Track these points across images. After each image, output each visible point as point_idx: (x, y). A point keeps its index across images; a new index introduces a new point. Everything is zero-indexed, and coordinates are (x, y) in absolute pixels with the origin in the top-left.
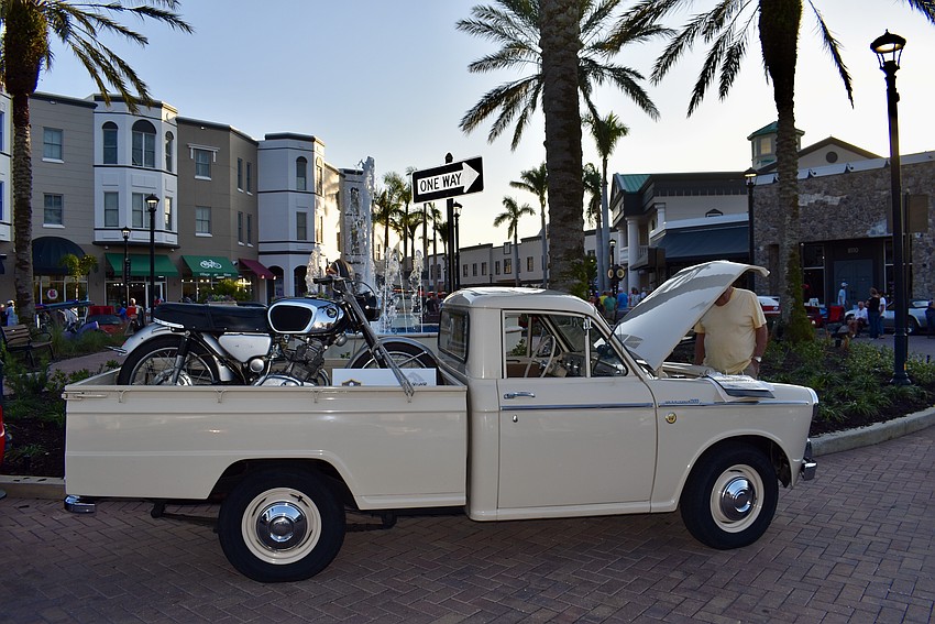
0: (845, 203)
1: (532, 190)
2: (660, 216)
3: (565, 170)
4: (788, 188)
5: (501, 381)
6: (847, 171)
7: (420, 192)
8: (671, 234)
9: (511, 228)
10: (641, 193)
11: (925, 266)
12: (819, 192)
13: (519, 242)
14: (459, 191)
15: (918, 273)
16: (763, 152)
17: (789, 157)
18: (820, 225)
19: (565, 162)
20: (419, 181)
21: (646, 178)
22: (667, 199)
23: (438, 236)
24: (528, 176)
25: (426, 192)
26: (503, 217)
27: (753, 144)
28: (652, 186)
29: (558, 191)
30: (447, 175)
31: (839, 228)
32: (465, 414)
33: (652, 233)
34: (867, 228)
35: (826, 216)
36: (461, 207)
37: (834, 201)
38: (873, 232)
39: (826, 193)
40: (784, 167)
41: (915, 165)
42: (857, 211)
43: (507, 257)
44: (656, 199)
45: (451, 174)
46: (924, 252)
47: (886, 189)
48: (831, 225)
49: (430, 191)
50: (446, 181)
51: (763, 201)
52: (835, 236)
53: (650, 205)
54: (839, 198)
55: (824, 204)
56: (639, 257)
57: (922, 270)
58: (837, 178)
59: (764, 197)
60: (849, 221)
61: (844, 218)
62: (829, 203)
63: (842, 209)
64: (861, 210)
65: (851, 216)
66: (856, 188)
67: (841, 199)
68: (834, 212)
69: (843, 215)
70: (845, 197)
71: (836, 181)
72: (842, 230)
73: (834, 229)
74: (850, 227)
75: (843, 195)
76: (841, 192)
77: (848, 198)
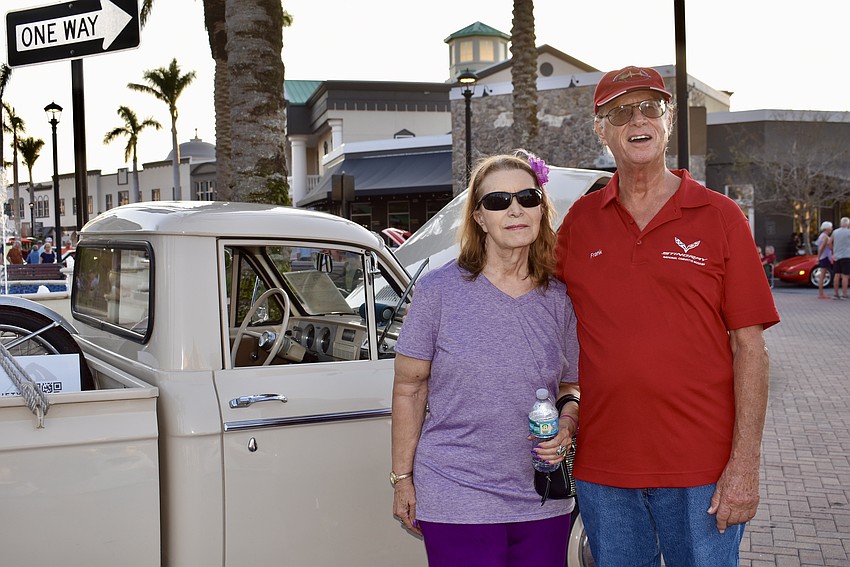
0: (569, 124)
1: (158, 95)
2: (336, 134)
3: (255, 34)
4: (524, 96)
5: (219, 373)
6: (572, 85)
7: (20, 48)
8: (351, 159)
9: (128, 148)
10: (310, 105)
13: (140, 168)
14: (95, 47)
16: (463, 59)
17: (527, 55)
19: (257, 22)
20: (19, 29)
21: (316, 87)
22: (345, 114)
23: (21, 157)
24: (153, 76)
25: (33, 47)
26: (117, 131)
27: (451, 48)
28: (326, 95)
29: (246, 67)
30: (71, 18)
32: (156, 443)
33: (324, 159)
34: (594, 156)
35: (546, 141)
36: (60, 109)
37: (556, 122)
38: (602, 162)
39: (547, 112)
40: (521, 68)
42: (583, 135)
43: (122, 188)
44: (330, 114)
45: (78, 18)
48: (551, 152)
49: (40, 45)
50: (69, 29)
53: (321, 121)
54: (561, 118)
55: (544, 125)
56: (308, 190)
58: (559, 93)
60: (574, 148)
61: (568, 143)
62: (550, 125)
63: (566, 132)
64: (588, 134)
65: (576, 141)
66: (582, 106)
67: (565, 120)
68: (555, 136)
69: (566, 140)
70: (569, 117)
71: (558, 97)
72: (565, 158)
73: (555, 156)
74: (574, 156)
75: (567, 114)
76: (564, 111)
77: (572, 119)
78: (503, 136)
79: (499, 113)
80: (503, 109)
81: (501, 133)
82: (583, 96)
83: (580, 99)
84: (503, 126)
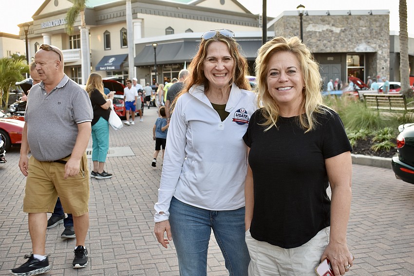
0: (343, 32)
11: (383, 68)
12: (329, 24)
15: (380, 71)
18: (329, 44)
31: (340, 45)
34: (355, 47)
35: (333, 39)
37: (337, 30)
38: (358, 49)
39: (333, 25)
41: (380, 16)
42: (350, 37)
46: (383, 61)
47: (365, 27)
51: (294, 26)
52: (337, 50)
54: (339, 29)
55: (331, 31)
57: (382, 70)
58: (339, 17)
59: (294, 24)
60: (345, 42)
61: (342, 40)
62: (334, 31)
63: (342, 35)
64: (352, 37)
65: (346, 40)
66: (350, 24)
67: (341, 30)
68: (337, 36)
69: (342, 39)
70: (343, 28)
71: (339, 19)
72: (341, 47)
73: (337, 46)
74: (346, 46)
75: (342, 27)
76: (341, 26)
77: (345, 29)
78: (311, 35)
79: (309, 24)
80: (311, 22)
81: (311, 33)
82: (350, 19)
83: (349, 21)
84: (311, 30)
